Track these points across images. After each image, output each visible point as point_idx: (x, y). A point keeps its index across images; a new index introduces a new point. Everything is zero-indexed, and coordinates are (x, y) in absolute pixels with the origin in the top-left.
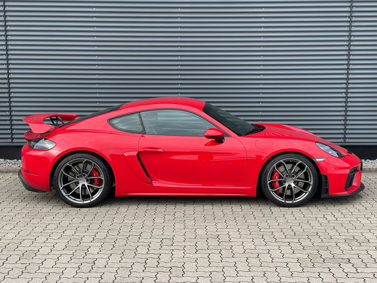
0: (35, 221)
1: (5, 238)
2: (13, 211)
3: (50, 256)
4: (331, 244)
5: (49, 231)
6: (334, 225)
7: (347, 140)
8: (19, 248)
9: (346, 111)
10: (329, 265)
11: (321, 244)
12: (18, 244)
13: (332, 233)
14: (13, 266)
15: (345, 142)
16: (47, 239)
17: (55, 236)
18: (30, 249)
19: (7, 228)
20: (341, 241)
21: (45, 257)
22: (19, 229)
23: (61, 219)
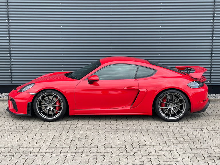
0: (28, 132)
1: (11, 142)
2: (15, 125)
3: (39, 154)
4: (207, 147)
5: (38, 138)
6: (208, 135)
7: (212, 82)
8: (20, 149)
9: (211, 65)
10: (208, 161)
11: (201, 147)
12: (19, 146)
13: (208, 140)
14: (18, 160)
16: (36, 143)
17: (41, 141)
18: (27, 149)
19: (12, 136)
20: (213, 145)
21: (36, 154)
22: (19, 136)
23: (44, 130)
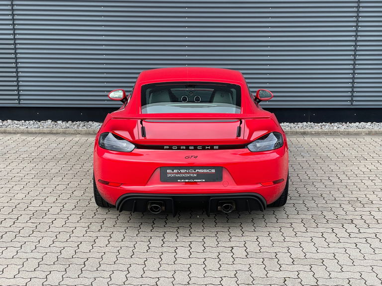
0: (44, 182)
1: (15, 198)
2: (22, 172)
3: (60, 216)
4: (334, 205)
5: (59, 192)
6: (339, 187)
7: (355, 103)
8: (29, 208)
9: (354, 74)
10: (333, 225)
11: (325, 206)
12: (28, 204)
13: (337, 194)
14: (23, 225)
15: (352, 105)
16: (57, 199)
17: (65, 196)
18: (39, 208)
19: (17, 188)
20: (345, 202)
21: (55, 217)
22: (29, 189)
23: (70, 180)
